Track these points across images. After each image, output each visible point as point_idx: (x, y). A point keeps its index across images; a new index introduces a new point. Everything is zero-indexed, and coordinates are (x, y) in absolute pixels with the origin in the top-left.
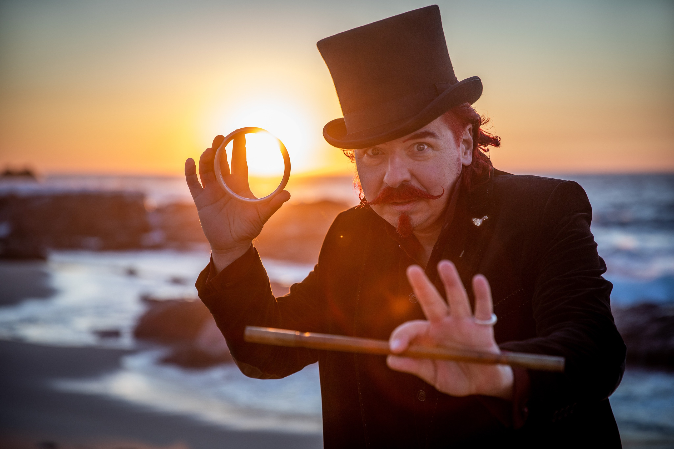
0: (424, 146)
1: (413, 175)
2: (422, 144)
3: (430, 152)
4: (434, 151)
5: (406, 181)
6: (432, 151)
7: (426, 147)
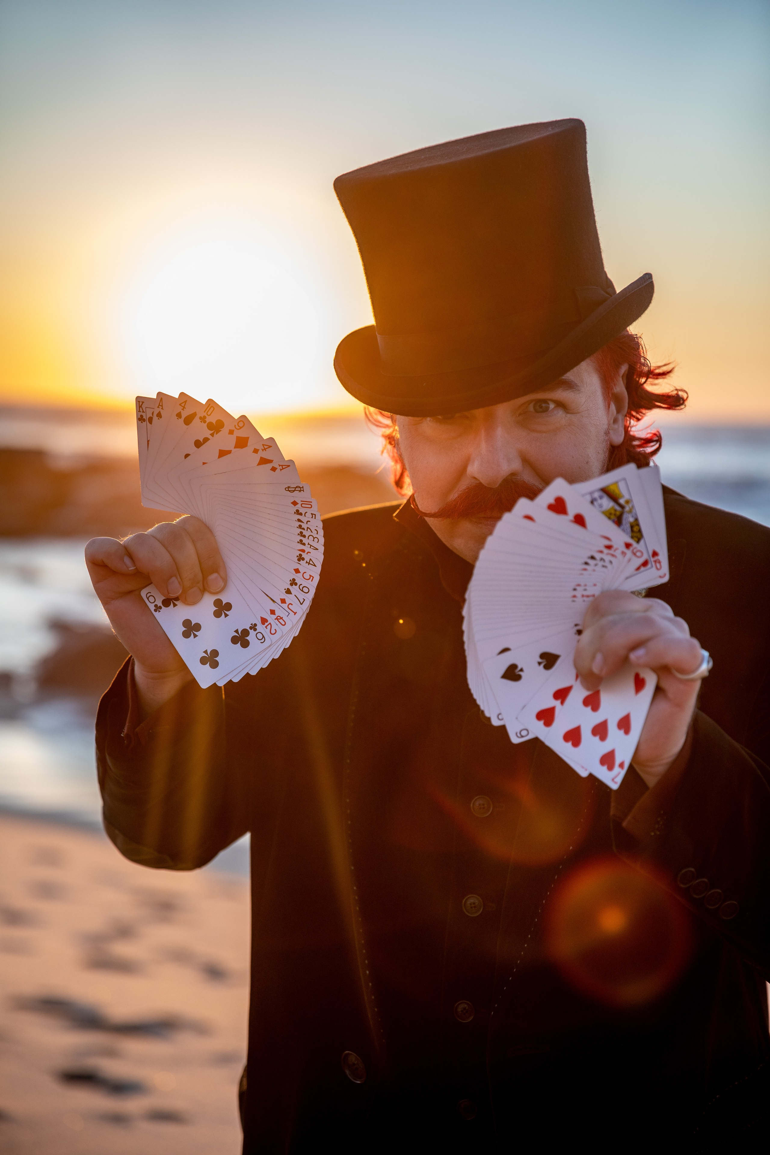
0: (549, 404)
1: (526, 461)
2: (545, 401)
3: (559, 416)
4: (568, 415)
5: (513, 474)
6: (564, 415)
7: (552, 406)
